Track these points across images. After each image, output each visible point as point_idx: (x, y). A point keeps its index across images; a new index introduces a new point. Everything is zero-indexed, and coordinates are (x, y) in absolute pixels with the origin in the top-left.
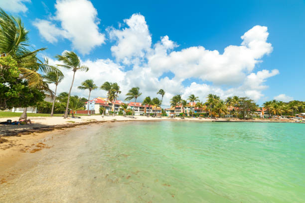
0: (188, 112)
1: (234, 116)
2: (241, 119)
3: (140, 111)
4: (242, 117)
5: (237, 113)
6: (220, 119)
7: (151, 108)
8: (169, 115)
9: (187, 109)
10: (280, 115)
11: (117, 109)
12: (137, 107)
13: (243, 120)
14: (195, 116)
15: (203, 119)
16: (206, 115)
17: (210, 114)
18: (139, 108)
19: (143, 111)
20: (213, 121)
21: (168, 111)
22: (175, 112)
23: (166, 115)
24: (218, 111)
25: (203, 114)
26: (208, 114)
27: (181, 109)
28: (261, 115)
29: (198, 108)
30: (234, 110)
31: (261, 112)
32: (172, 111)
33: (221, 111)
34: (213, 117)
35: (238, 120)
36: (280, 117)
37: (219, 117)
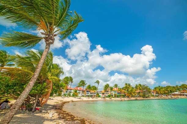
0: (113, 94)
1: (140, 96)
2: (143, 97)
3: (82, 93)
4: (144, 96)
5: (141, 94)
6: (132, 99)
7: (90, 91)
8: (101, 96)
9: (113, 92)
10: (162, 94)
11: (67, 92)
12: (80, 91)
13: (144, 99)
14: (118, 97)
15: (123, 99)
16: (124, 96)
17: (127, 95)
18: (81, 91)
19: (84, 93)
20: (128, 100)
21: (100, 93)
22: (105, 94)
23: (99, 96)
24: (131, 94)
25: (122, 95)
26: (125, 95)
27: (109, 92)
28: (154, 94)
29: (119, 91)
30: (139, 92)
31: (154, 92)
32: (103, 94)
33: (132, 93)
34: (128, 97)
35: (142, 98)
36: (163, 95)
37: (132, 97)
